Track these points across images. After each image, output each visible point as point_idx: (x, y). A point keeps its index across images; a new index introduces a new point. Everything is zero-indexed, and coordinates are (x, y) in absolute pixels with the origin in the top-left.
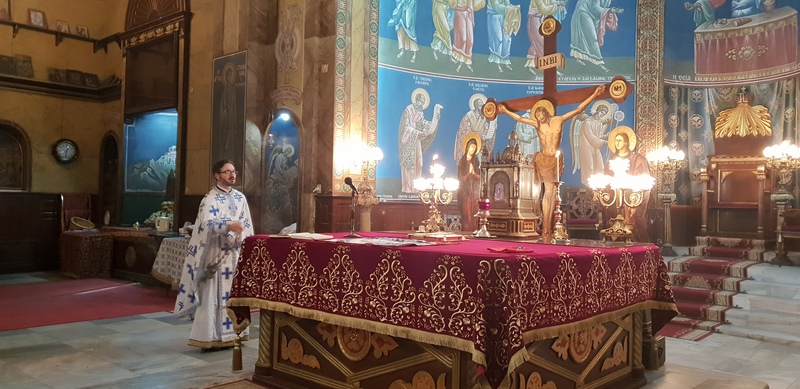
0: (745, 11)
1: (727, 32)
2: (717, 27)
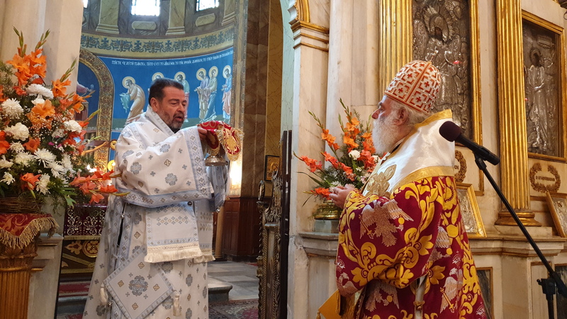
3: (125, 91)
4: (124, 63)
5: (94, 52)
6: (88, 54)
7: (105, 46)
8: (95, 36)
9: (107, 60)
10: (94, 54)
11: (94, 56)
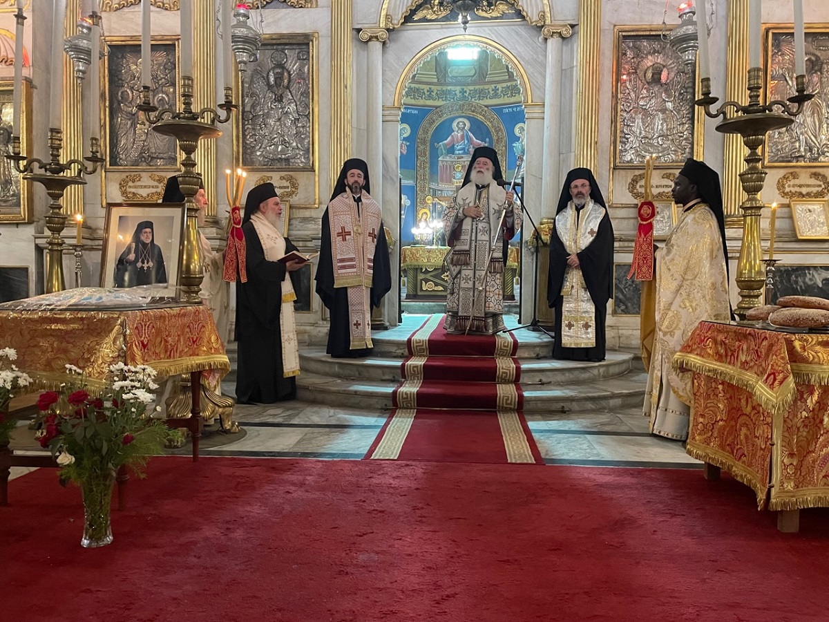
0: (460, 152)
1: (452, 162)
2: (448, 159)
3: (518, 139)
4: (515, 109)
5: (486, 104)
6: (481, 107)
7: (496, 96)
8: (486, 87)
9: (498, 109)
10: (486, 106)
11: (486, 109)
